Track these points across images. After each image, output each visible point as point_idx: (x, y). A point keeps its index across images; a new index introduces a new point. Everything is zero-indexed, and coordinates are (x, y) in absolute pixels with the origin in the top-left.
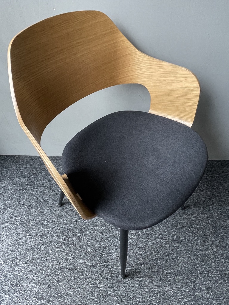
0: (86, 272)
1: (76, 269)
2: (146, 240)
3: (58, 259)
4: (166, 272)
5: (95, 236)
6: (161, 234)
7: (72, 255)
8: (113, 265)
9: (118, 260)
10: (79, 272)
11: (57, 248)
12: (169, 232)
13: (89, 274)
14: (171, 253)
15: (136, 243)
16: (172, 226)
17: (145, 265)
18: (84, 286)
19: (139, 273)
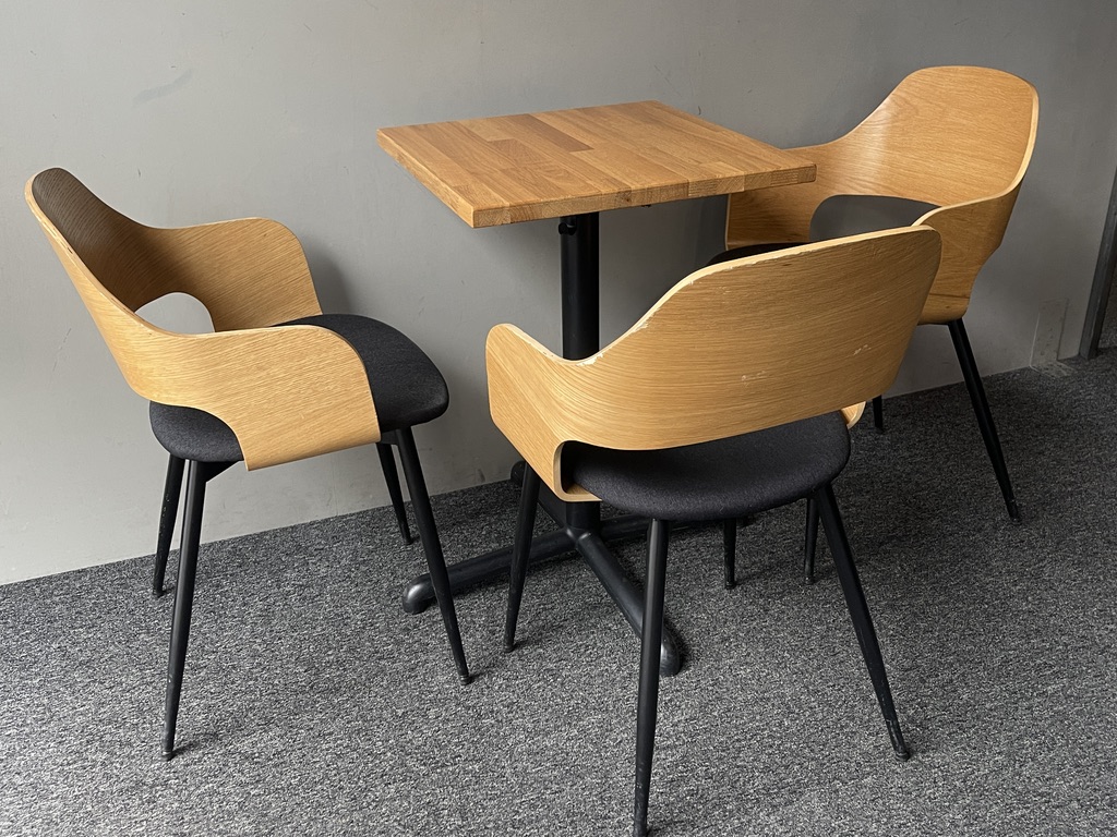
0: (177, 778)
1: (144, 784)
2: (338, 673)
3: (80, 784)
4: (400, 712)
5: (184, 709)
6: (377, 652)
7: (122, 764)
8: (254, 744)
9: (265, 731)
10: (151, 788)
11: (68, 764)
12: (398, 643)
13: (185, 781)
14: (410, 677)
15: (312, 687)
16: (406, 630)
17: (342, 718)
18: (176, 804)
19: (331, 734)
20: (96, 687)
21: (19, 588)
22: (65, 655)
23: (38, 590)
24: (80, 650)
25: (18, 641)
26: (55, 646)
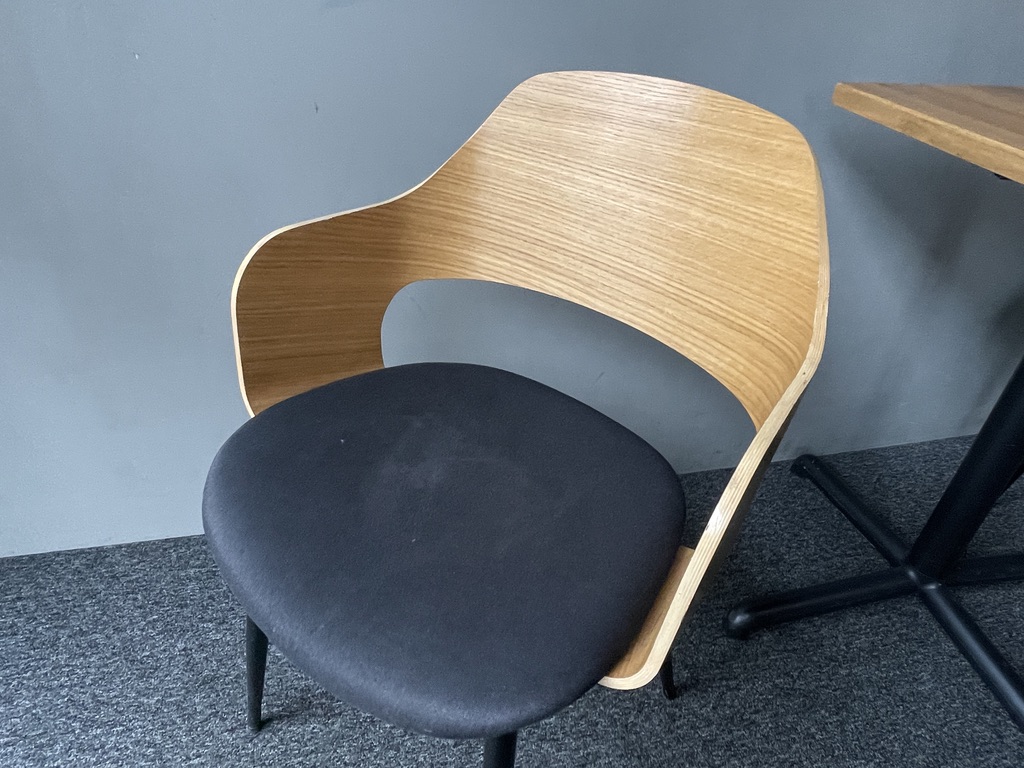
20: (214, 725)
21: (156, 550)
22: (190, 666)
23: (174, 555)
24: (206, 658)
25: (143, 630)
26: (181, 645)
